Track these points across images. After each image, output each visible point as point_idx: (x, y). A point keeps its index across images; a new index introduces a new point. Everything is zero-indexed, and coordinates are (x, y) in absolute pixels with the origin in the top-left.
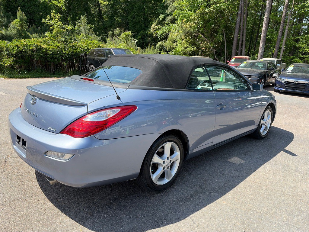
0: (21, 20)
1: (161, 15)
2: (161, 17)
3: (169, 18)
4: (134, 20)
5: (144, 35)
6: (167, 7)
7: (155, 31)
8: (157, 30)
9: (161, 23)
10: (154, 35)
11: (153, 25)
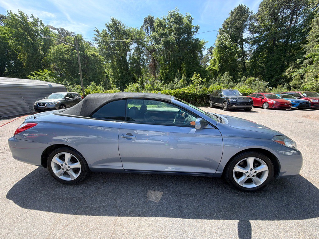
0: (184, 79)
1: (298, 60)
2: (298, 61)
3: (306, 62)
4: (270, 69)
5: (279, 78)
6: (305, 53)
7: (290, 73)
8: (292, 73)
9: (297, 67)
10: (288, 77)
11: (289, 69)
